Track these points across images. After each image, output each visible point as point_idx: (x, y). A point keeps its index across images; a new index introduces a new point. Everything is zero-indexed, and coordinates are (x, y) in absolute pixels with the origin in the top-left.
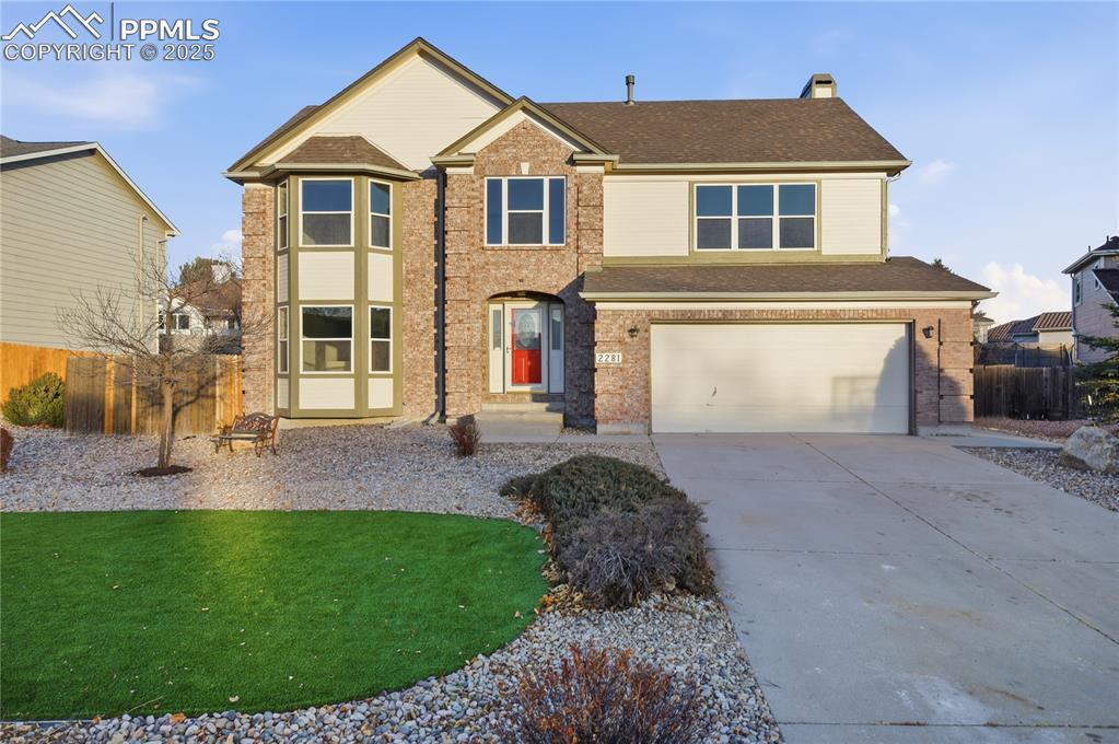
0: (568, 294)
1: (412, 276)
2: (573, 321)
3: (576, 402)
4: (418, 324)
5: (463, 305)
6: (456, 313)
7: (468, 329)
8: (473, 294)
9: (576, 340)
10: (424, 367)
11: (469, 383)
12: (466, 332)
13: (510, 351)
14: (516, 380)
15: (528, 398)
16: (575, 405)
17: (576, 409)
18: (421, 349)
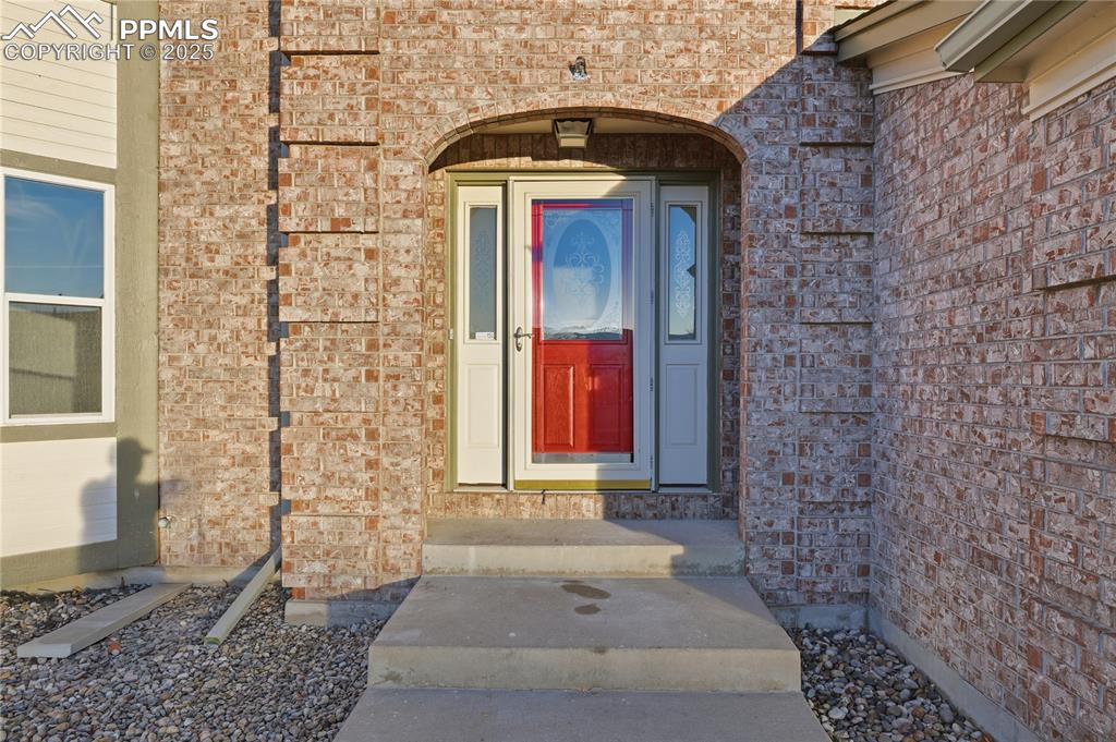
0: (760, 123)
1: (191, 86)
2: (779, 225)
3: (788, 539)
4: (212, 251)
5: (349, 163)
6: (322, 194)
7: (371, 254)
8: (389, 121)
9: (791, 301)
10: (231, 398)
11: (372, 464)
12: (361, 269)
13: (528, 344)
14: (549, 443)
15: (592, 507)
16: (783, 552)
17: (788, 568)
18: (223, 336)
